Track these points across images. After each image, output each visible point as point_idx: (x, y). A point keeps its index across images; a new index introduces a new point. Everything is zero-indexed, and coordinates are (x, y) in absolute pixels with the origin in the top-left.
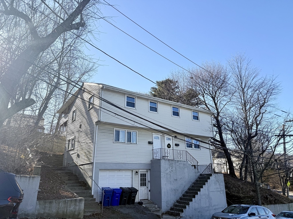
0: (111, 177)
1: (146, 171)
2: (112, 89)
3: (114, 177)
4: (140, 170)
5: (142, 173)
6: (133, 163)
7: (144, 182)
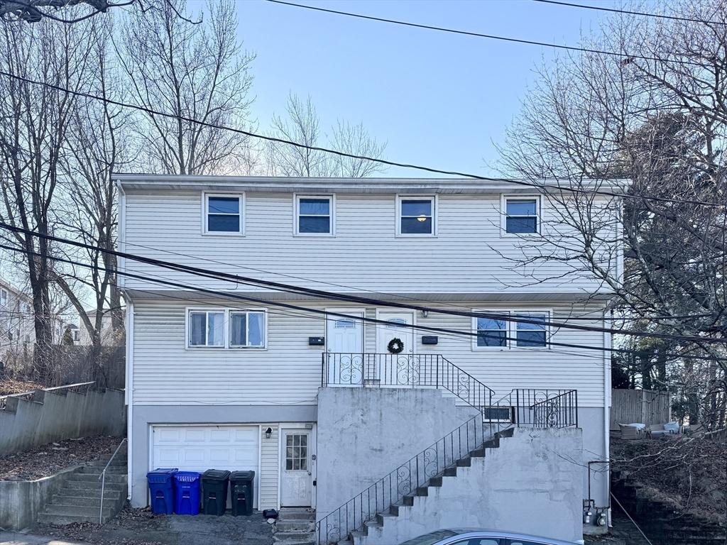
0: (191, 443)
1: (303, 426)
2: (146, 181)
3: (202, 443)
4: (282, 426)
5: (293, 433)
6: (253, 404)
7: (300, 458)
